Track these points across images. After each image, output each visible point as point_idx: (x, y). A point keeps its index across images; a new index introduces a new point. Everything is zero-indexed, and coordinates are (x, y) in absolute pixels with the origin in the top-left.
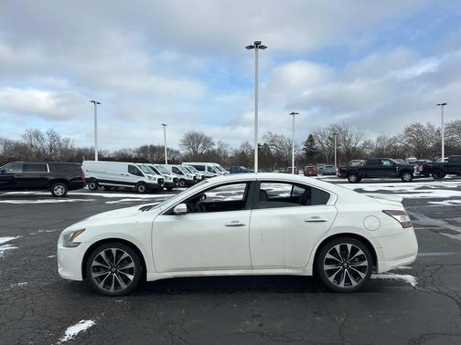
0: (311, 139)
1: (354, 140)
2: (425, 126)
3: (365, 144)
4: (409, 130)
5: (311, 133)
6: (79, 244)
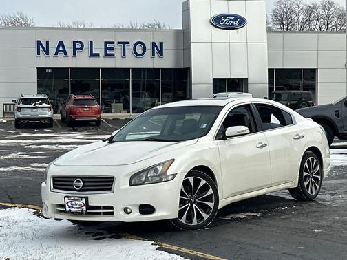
6: (174, 175)
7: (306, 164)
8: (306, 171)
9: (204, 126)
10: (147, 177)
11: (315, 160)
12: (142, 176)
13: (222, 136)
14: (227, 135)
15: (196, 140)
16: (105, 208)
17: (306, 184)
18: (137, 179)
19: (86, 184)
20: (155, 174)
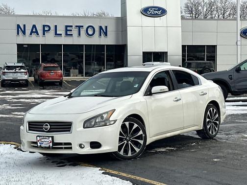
6: (115, 121)
7: (209, 113)
8: (209, 118)
9: (136, 86)
10: (95, 122)
11: (215, 110)
12: (92, 122)
13: (149, 93)
14: (152, 92)
15: (131, 95)
16: (66, 144)
17: (208, 127)
18: (89, 124)
19: (52, 127)
20: (101, 120)
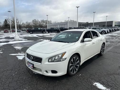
0: (6, 21)
1: (19, 22)
2: (37, 20)
3: (23, 24)
4: (33, 21)
5: (5, 19)
6: (66, 58)
9: (77, 38)
10: (55, 59)
12: (53, 58)
13: (83, 41)
14: (84, 41)
15: (75, 43)
19: (34, 59)
20: (58, 58)
